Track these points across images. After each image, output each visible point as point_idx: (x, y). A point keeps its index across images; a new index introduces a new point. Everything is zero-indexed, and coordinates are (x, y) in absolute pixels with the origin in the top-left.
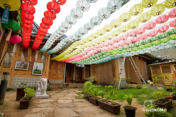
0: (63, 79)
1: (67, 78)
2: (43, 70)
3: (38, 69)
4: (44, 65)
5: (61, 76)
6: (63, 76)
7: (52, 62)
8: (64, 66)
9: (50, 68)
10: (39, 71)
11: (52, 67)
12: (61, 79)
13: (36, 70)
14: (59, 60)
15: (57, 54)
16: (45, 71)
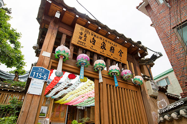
0: (65, 121)
1: (68, 121)
2: (47, 113)
3: (43, 112)
4: (48, 108)
5: (62, 119)
6: (65, 118)
7: (55, 105)
8: (66, 108)
9: (53, 111)
10: (43, 113)
11: (55, 110)
12: (62, 121)
13: (42, 113)
14: (62, 103)
15: (60, 98)
16: (48, 114)
